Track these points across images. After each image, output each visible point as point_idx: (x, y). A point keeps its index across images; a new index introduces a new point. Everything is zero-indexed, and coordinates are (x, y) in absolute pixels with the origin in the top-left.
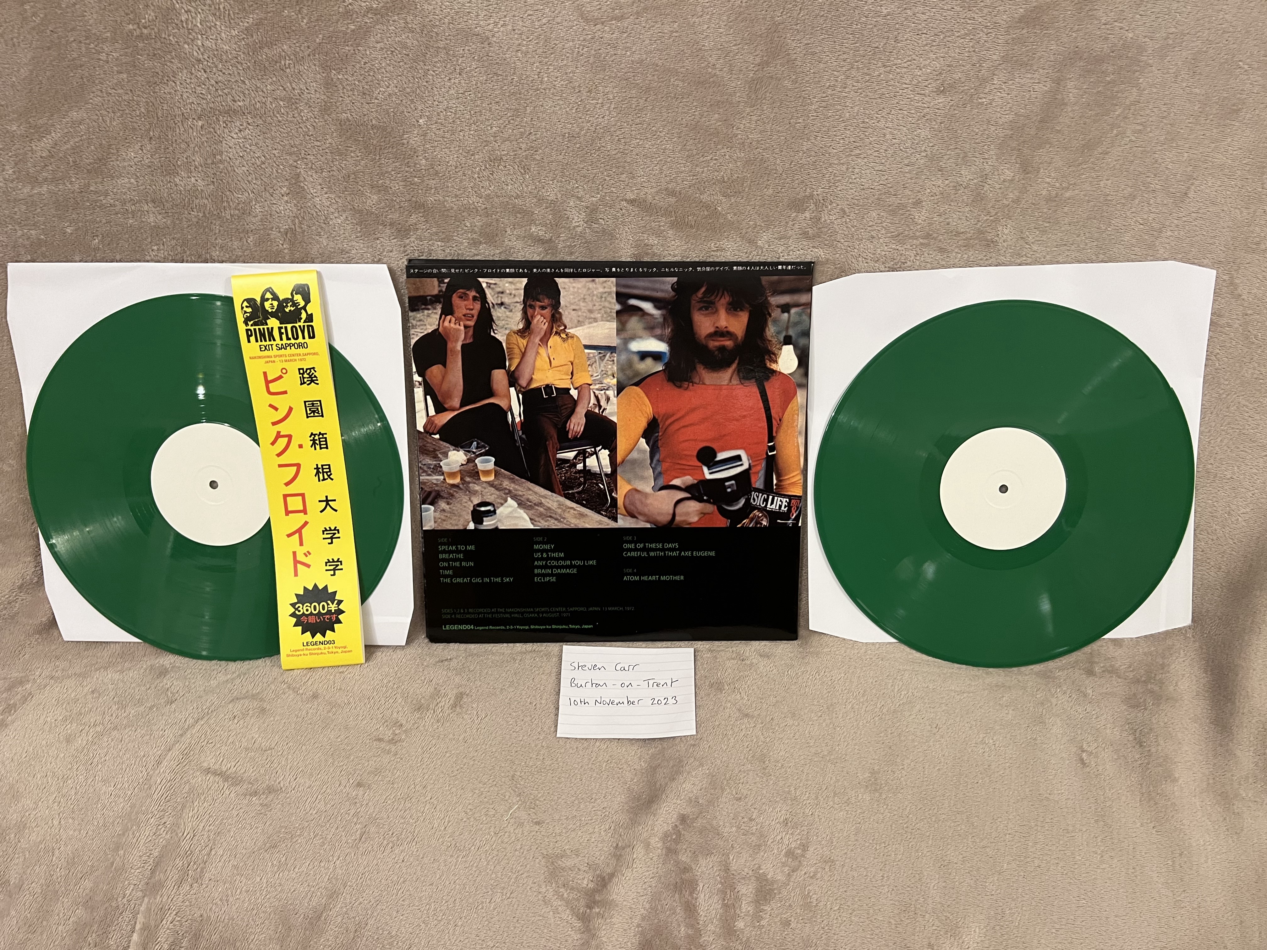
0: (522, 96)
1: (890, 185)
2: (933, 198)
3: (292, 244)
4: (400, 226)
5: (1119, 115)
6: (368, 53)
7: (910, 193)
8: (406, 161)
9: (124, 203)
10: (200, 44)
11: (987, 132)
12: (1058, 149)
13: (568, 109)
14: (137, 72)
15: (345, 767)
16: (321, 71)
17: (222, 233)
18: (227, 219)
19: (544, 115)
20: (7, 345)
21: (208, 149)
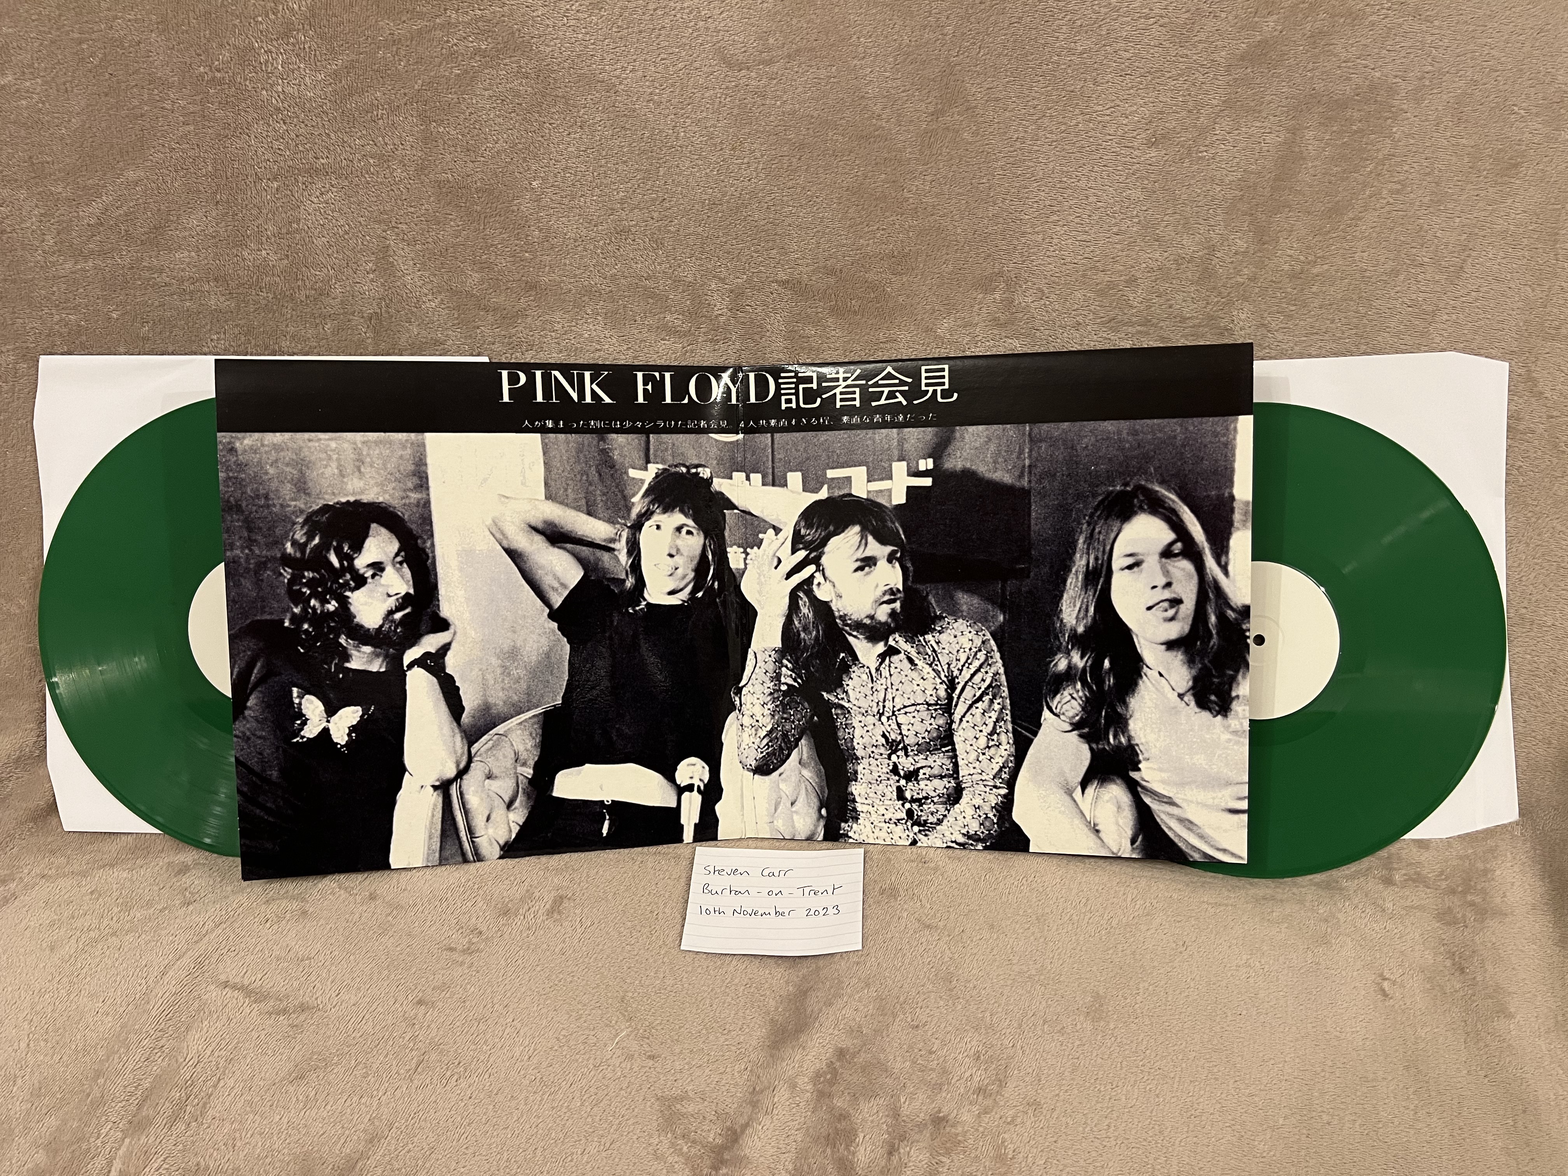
0: (654, 154)
1: (1097, 259)
2: (1149, 274)
3: (376, 332)
4: (505, 312)
5: (1371, 172)
6: (474, 101)
7: (1121, 268)
8: (516, 232)
9: (182, 281)
10: (280, 90)
11: (1211, 193)
12: (1299, 214)
13: (708, 171)
14: (206, 123)
15: (403, 981)
16: (419, 123)
17: (294, 318)
18: (302, 301)
19: (681, 178)
20: (31, 456)
21: (283, 215)
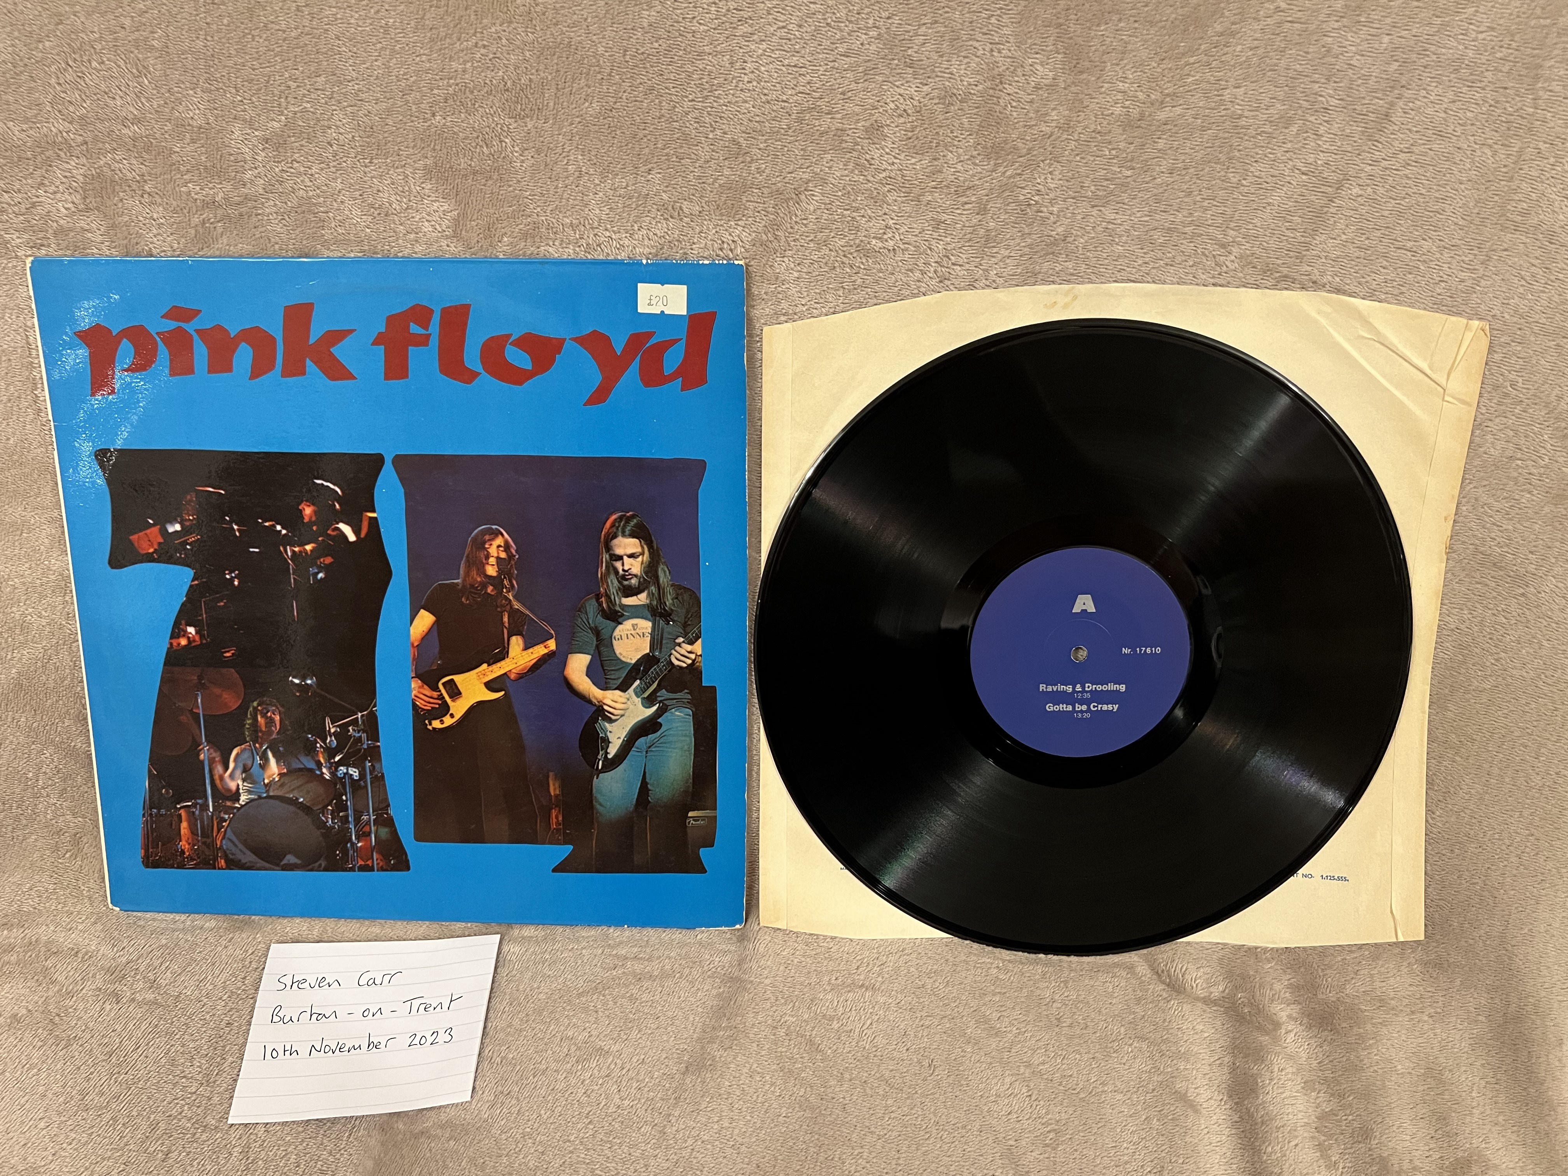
1: (817, 95)
12: (1136, 25)
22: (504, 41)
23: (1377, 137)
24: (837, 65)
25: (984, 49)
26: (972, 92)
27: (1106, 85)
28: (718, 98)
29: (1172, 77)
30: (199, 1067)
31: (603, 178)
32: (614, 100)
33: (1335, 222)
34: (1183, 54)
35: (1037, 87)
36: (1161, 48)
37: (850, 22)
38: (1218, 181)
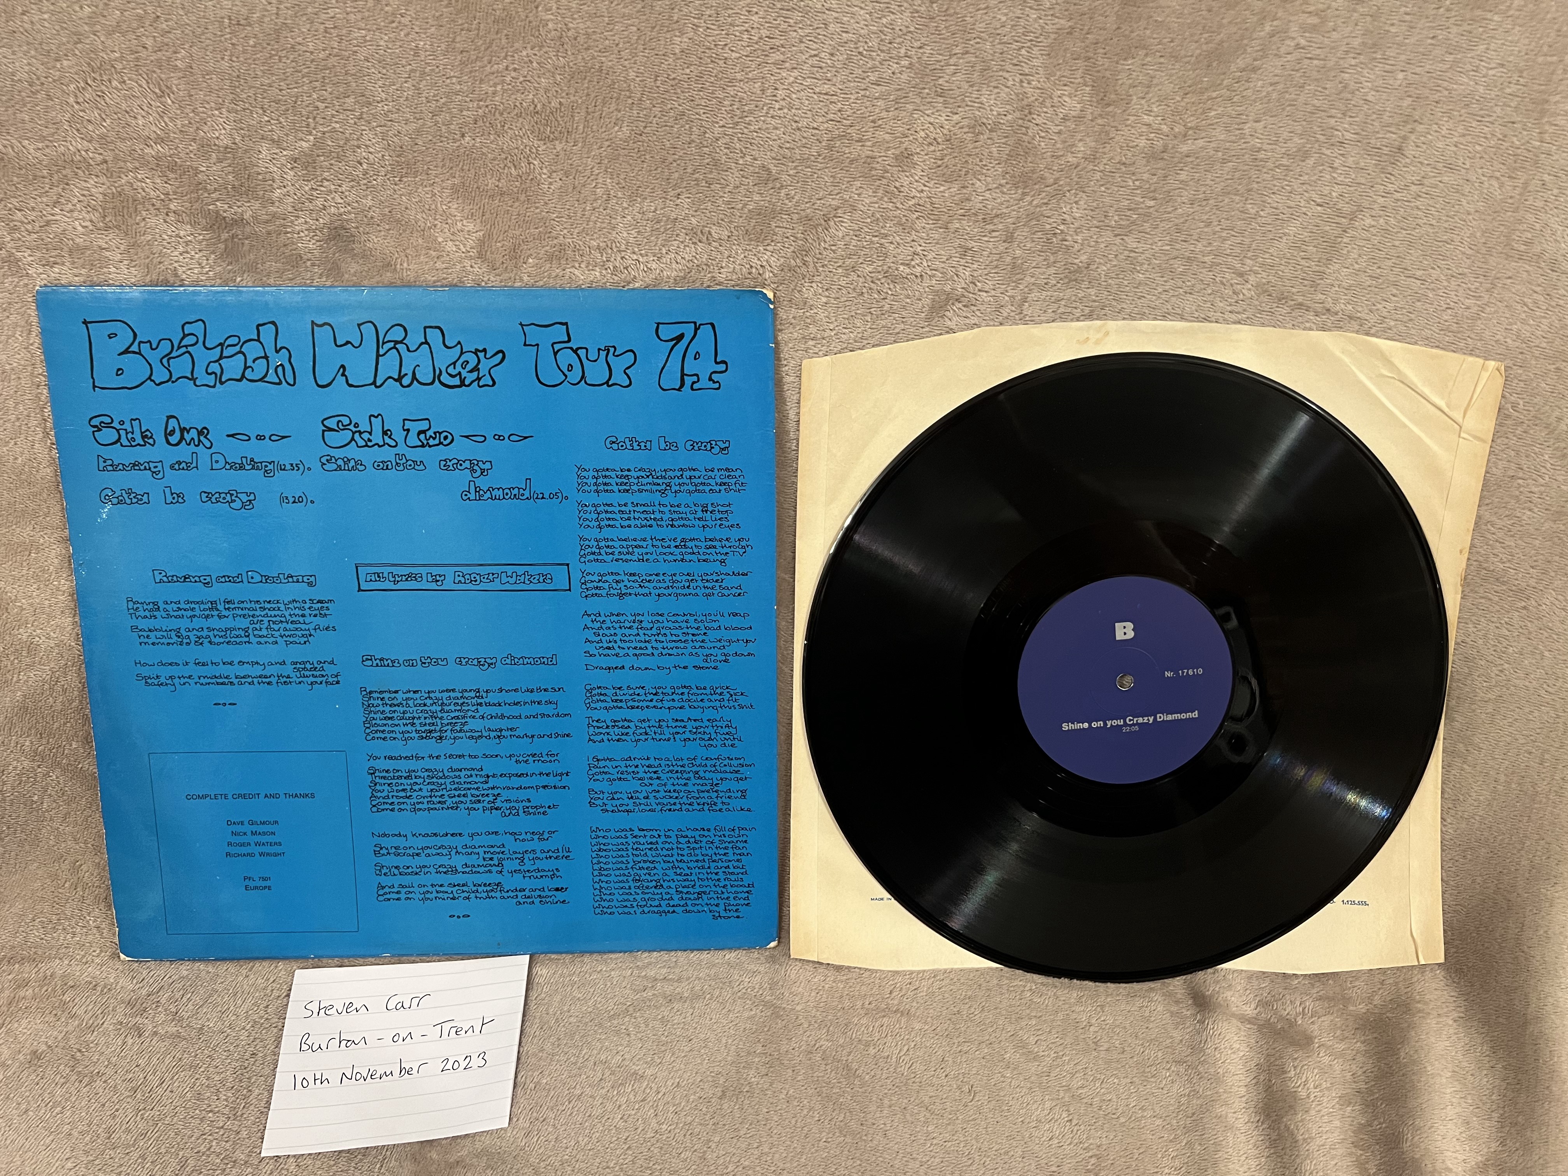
22: (535, 64)
23: (1390, 169)
24: (868, 93)
25: (1014, 80)
26: (1002, 121)
27: (1132, 118)
28: (749, 124)
29: (1196, 111)
30: (226, 1100)
31: (632, 200)
32: (643, 124)
33: (1348, 252)
34: (1206, 89)
35: (1065, 119)
36: (1185, 82)
37: (882, 51)
38: (1237, 212)
